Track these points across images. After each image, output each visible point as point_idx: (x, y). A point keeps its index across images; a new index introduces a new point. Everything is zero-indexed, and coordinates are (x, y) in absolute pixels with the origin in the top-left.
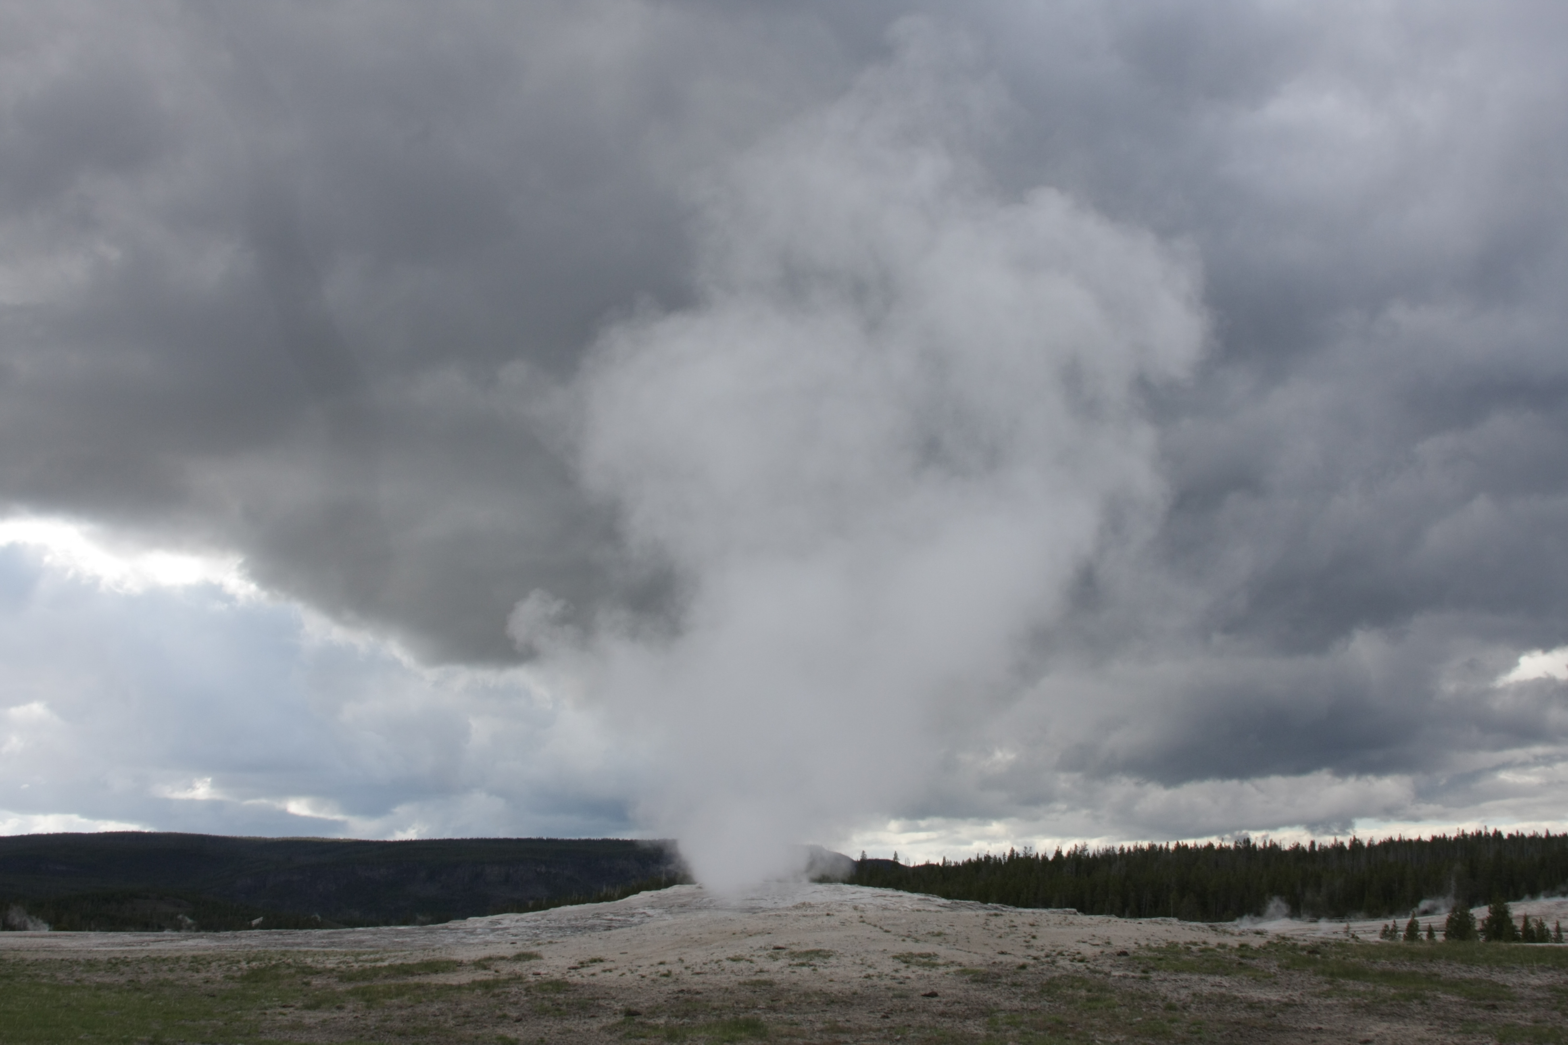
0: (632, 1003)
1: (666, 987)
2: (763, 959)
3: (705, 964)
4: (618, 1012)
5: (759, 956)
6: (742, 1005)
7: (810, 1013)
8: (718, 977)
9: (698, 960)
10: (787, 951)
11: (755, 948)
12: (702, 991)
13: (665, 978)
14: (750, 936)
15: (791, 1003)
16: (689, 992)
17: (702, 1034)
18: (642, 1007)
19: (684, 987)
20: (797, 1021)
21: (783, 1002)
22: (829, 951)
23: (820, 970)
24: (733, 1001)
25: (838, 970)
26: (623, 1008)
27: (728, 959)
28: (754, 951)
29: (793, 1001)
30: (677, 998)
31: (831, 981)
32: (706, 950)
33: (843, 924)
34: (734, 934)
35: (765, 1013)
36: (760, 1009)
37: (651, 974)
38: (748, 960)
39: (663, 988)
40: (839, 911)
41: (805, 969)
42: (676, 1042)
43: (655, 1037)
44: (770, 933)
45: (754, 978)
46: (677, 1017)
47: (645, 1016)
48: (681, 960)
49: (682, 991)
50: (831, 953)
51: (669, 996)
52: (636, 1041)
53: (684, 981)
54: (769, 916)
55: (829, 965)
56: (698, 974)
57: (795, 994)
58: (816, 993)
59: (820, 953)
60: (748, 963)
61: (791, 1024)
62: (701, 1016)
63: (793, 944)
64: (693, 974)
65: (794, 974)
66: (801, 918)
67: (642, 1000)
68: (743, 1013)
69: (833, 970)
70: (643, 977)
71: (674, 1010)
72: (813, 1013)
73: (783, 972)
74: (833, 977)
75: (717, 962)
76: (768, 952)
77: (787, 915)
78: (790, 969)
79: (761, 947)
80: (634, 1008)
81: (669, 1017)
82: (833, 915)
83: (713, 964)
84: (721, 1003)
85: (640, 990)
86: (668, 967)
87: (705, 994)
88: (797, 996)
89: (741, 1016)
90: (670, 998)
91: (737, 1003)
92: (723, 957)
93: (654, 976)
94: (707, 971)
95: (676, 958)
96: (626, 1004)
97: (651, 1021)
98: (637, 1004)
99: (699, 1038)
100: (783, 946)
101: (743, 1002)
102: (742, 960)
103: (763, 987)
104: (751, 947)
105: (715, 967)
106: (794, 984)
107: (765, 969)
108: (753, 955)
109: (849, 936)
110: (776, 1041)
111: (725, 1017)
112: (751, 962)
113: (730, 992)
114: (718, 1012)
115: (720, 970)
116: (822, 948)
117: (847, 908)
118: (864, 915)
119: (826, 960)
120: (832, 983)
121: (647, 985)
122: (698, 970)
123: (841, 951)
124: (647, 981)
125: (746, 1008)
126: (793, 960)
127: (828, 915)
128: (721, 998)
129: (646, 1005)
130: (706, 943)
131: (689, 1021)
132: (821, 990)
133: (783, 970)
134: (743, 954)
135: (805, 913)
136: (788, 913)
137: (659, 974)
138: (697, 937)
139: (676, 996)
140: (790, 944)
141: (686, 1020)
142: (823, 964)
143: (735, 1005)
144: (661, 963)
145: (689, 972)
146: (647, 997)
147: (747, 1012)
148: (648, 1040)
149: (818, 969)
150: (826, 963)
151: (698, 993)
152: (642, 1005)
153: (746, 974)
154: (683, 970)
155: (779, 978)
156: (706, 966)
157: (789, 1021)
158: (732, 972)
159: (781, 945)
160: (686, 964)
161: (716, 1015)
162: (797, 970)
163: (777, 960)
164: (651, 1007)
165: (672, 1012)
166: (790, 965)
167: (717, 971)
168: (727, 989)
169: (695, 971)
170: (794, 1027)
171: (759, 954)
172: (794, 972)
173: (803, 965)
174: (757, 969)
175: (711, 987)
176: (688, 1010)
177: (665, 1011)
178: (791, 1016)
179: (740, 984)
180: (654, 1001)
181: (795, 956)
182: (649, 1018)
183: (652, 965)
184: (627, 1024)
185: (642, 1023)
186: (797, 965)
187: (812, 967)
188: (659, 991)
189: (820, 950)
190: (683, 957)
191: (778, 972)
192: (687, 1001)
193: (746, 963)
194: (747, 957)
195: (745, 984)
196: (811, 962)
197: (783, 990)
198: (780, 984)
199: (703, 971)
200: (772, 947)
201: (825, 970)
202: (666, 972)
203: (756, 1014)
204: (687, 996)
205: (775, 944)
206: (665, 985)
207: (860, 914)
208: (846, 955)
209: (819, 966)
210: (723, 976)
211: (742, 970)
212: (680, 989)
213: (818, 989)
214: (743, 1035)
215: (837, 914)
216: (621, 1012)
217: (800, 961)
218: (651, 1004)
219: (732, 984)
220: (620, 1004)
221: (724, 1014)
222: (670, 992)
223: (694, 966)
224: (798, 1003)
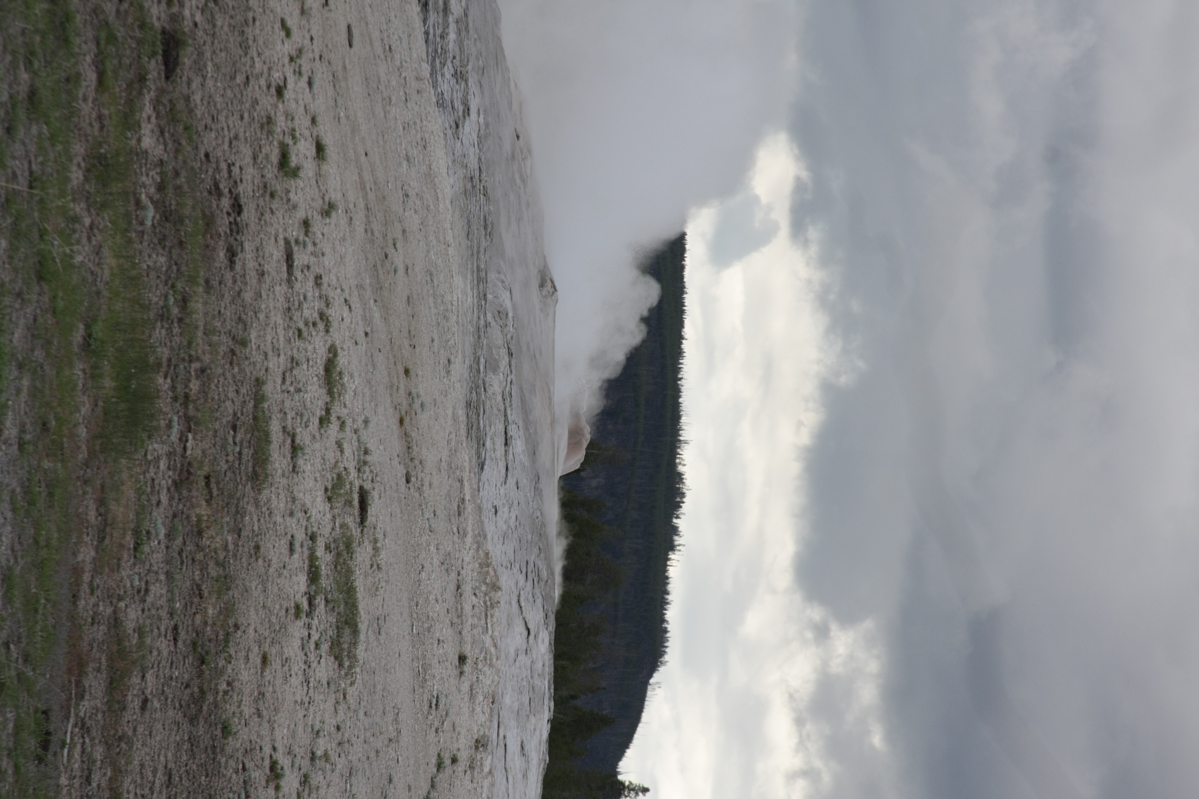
0: (201, 54)
1: (248, 160)
2: (331, 455)
3: (318, 279)
4: (175, 9)
5: (339, 445)
6: (195, 386)
7: (170, 591)
8: (278, 318)
9: (328, 261)
10: (355, 531)
11: (364, 435)
12: (238, 267)
13: (275, 158)
14: (401, 421)
15: (200, 533)
16: (236, 228)
17: (110, 261)
18: (189, 83)
19: (249, 214)
20: (146, 549)
21: (203, 510)
22: (352, 657)
23: (297, 629)
24: (207, 358)
25: (296, 681)
26: (187, 25)
27: (333, 350)
28: (356, 431)
29: (205, 542)
30: (216, 191)
31: (265, 660)
32: (360, 287)
33: (435, 703)
34: (407, 372)
35: (169, 455)
36: (183, 439)
37: (289, 116)
38: (328, 411)
39: (246, 151)
40: (472, 696)
41: (301, 582)
42: (86, 179)
43: (100, 117)
44: (408, 481)
45: (275, 427)
46: (161, 188)
47: (161, 91)
48: (328, 210)
49: (237, 207)
50: (347, 664)
51: (224, 166)
52: (88, 59)
53: (267, 216)
54: (461, 481)
55: (312, 657)
56: (289, 258)
57: (226, 548)
58: (228, 610)
59: (347, 631)
60: (319, 412)
61: (136, 532)
62: (162, 260)
63: (376, 549)
64: (287, 242)
65: (285, 551)
66: (453, 575)
67: (210, 83)
68: (173, 388)
69: (298, 667)
70: (280, 92)
71: (182, 180)
72: (171, 600)
73: (291, 514)
74: (276, 664)
75: (322, 315)
76: (353, 473)
77: (462, 533)
78: (300, 536)
79: (366, 452)
80: (187, 60)
81: (162, 163)
82: (462, 673)
83: (318, 305)
84: (201, 324)
85: (240, 79)
86: (309, 168)
87: (228, 276)
88: (221, 555)
89: (162, 383)
90: (218, 169)
91: (203, 371)
92: (337, 336)
93: (281, 123)
94: (297, 286)
95: (335, 196)
96: (200, 33)
97: (148, 110)
98: (199, 68)
99: (98, 251)
100: (371, 519)
101: (204, 391)
102: (330, 393)
103: (247, 453)
104: (366, 422)
105: (310, 312)
106: (257, 547)
107: (300, 462)
108: (342, 425)
109: (396, 720)
110: (86, 482)
111: (159, 333)
112: (324, 421)
113: (233, 353)
114: (175, 311)
115: (301, 325)
116: (362, 637)
117: (482, 719)
118: (461, 767)
119: (325, 647)
120: (259, 661)
121: (256, 102)
122: (300, 258)
123: (350, 691)
124: (267, 101)
125: (187, 396)
126: (327, 548)
127: (462, 659)
128: (218, 324)
129: (197, 98)
130: (379, 288)
131: (149, 223)
132: (237, 627)
133: (300, 515)
134: (348, 397)
135: (467, 589)
136: (469, 539)
137: (289, 140)
138: (398, 259)
139: (224, 186)
140: (376, 541)
141: (150, 214)
142: (315, 637)
143: (196, 365)
144: (320, 148)
145: (295, 232)
146: (218, 99)
147: (175, 399)
148: (92, 95)
149: (300, 623)
150: (317, 645)
151: (232, 254)
152: (194, 85)
153: (288, 404)
154: (300, 214)
155: (274, 502)
156: (311, 283)
157: (146, 525)
158: (294, 362)
159: (372, 511)
160: (318, 225)
161: (166, 306)
162: (299, 560)
163: (329, 499)
164: (191, 111)
165: (177, 174)
166: (313, 538)
167: (297, 315)
168: (244, 343)
169: (295, 248)
170: (129, 540)
171: (345, 446)
172: (292, 550)
173: (314, 576)
174: (303, 437)
175: (248, 296)
176: (181, 220)
177: (177, 151)
178: (162, 532)
179: (259, 383)
180: (209, 121)
181: (339, 555)
182: (156, 104)
183: (314, 121)
184: (138, 34)
185: (142, 79)
186: (312, 558)
187: (305, 605)
188: (236, 137)
189: (355, 632)
190: (339, 217)
191: (294, 500)
192: (209, 221)
193: (321, 403)
194: (337, 410)
195: (259, 398)
196: (320, 601)
197: (239, 513)
198: (257, 505)
199: (298, 274)
200: (367, 486)
201: (297, 643)
202: (294, 161)
203: (169, 426)
204: (223, 224)
205: (375, 494)
206: (255, 158)
207: (464, 756)
208: (342, 708)
209: (309, 627)
210: (281, 331)
211: (299, 391)
212: (243, 201)
213: (242, 620)
214: (108, 383)
215: (465, 687)
216: (175, 18)
217: (324, 570)
218: (199, 113)
219: (258, 358)
220: (198, 18)
221: (170, 330)
222: (236, 170)
223: (310, 248)
224: (199, 556)
